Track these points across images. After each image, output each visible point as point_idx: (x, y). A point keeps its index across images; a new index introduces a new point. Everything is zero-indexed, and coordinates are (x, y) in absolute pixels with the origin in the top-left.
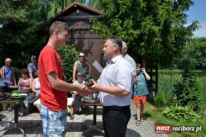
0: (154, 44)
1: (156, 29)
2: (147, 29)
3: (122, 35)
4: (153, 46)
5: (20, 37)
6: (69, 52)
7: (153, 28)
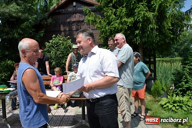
0: (149, 32)
1: (150, 15)
2: (141, 16)
3: (115, 24)
4: (148, 34)
5: (17, 32)
6: (65, 44)
7: (147, 14)
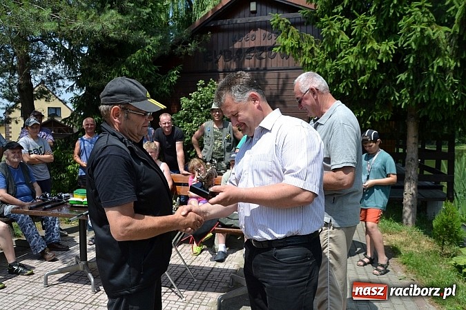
0: (434, 77)
1: (439, 33)
2: (414, 36)
3: (348, 57)
4: (430, 82)
5: (119, 72)
7: (429, 31)
